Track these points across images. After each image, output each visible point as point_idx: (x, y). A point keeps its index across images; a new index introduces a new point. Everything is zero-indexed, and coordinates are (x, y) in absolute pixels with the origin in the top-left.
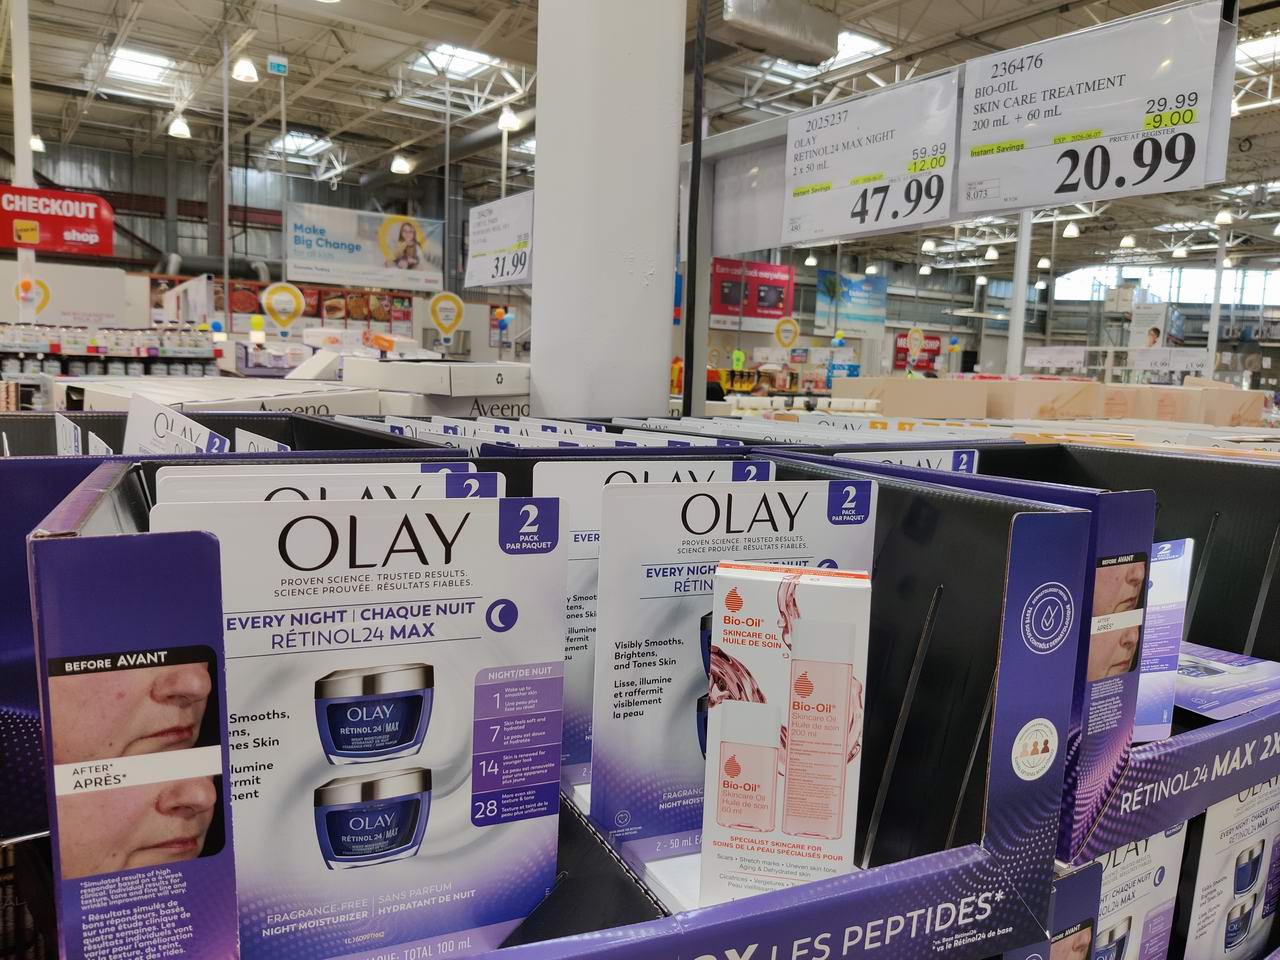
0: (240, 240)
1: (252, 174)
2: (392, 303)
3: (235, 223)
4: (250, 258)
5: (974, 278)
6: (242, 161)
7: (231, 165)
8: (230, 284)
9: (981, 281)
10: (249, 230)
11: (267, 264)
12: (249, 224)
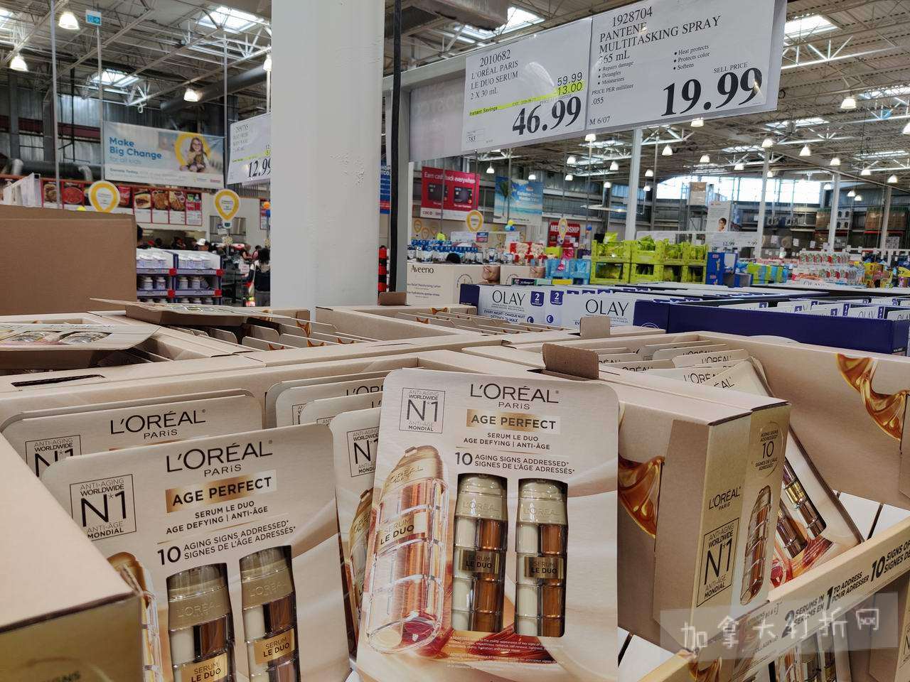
0: (69, 149)
1: (77, 100)
2: (187, 198)
3: (65, 136)
4: (77, 162)
5: (602, 183)
6: (69, 90)
7: (60, 93)
8: (61, 183)
9: (607, 185)
10: (76, 142)
11: (90, 167)
12: (76, 138)
